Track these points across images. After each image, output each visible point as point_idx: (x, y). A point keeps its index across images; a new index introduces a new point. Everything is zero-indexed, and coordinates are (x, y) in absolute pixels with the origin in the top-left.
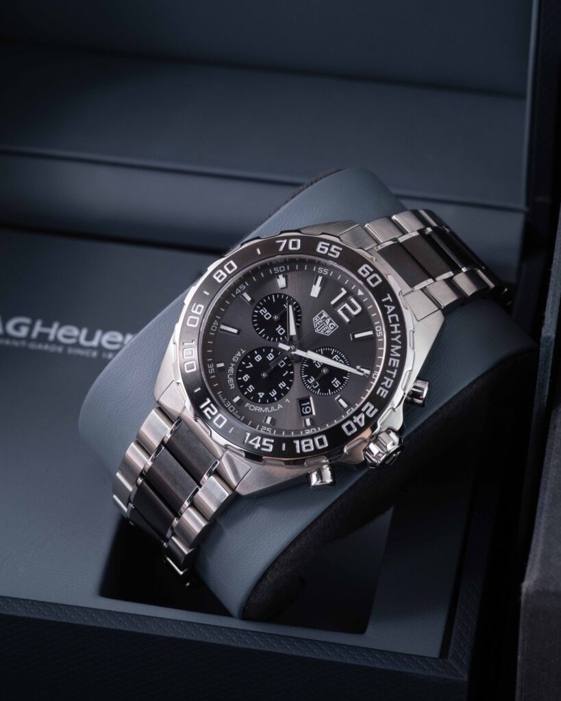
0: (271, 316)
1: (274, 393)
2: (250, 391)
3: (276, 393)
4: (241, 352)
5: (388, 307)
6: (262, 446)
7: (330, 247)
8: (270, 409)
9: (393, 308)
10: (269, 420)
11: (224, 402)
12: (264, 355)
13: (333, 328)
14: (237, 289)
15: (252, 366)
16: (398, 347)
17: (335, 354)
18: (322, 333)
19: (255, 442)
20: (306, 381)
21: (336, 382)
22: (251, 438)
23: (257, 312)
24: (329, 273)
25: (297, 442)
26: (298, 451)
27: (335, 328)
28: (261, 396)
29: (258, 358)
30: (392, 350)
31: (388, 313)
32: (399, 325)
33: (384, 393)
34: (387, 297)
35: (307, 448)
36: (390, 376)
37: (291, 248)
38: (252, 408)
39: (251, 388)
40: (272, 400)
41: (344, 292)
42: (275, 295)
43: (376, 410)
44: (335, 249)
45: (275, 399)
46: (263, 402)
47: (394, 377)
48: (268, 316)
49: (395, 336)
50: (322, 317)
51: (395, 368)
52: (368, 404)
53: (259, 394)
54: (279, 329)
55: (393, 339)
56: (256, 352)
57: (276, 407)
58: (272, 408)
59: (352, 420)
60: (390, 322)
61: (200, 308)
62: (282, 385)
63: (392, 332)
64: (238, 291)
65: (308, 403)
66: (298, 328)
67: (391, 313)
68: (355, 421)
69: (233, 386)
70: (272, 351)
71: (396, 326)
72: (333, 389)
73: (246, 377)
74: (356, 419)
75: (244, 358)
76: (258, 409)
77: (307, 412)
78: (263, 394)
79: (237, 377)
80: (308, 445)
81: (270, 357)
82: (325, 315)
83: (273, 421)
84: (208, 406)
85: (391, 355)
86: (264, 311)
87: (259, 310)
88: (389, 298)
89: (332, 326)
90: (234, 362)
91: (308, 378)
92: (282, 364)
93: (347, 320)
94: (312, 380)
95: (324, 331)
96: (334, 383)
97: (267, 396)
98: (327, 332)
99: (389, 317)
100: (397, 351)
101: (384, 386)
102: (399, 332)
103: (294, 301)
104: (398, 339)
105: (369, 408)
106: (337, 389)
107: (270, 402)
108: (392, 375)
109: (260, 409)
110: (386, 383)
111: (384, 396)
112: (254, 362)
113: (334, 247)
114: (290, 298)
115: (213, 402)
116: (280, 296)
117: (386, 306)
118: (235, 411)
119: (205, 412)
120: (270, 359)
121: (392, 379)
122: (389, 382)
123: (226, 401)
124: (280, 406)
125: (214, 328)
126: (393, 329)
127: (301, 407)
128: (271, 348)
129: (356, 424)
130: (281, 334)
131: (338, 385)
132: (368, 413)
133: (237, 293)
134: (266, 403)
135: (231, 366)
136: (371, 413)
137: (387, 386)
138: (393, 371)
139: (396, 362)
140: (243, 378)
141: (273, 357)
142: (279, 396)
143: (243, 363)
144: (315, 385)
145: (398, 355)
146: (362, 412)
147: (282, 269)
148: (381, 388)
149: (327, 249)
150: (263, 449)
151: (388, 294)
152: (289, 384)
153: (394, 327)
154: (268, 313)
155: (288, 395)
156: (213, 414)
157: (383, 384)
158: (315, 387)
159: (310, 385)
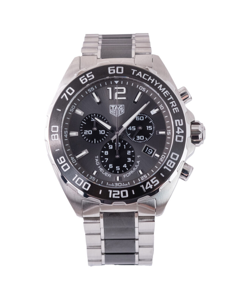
0: (91, 131)
1: (129, 160)
2: (119, 169)
4: (97, 158)
5: (138, 74)
6: (153, 185)
7: (86, 77)
8: (136, 168)
9: (140, 73)
10: (140, 172)
11: (114, 185)
12: (107, 149)
13: (122, 108)
14: (65, 135)
15: (107, 159)
16: (161, 86)
18: (120, 114)
19: (148, 186)
20: (137, 140)
21: (149, 128)
22: (145, 187)
23: (84, 135)
24: (94, 88)
25: (165, 167)
26: (170, 170)
28: (126, 167)
29: (106, 153)
30: (160, 89)
31: (141, 77)
32: (150, 77)
33: (176, 109)
34: (133, 71)
35: (172, 165)
36: (171, 100)
37: (71, 94)
38: (128, 175)
39: (118, 168)
40: (132, 163)
41: (110, 89)
42: (83, 120)
43: (182, 120)
44: (89, 75)
45: (133, 161)
46: (129, 168)
47: (173, 99)
49: (154, 82)
50: (113, 108)
51: (169, 95)
52: (176, 121)
53: (124, 166)
54: (101, 132)
55: (155, 85)
56: (103, 152)
57: (137, 164)
58: (136, 166)
59: (177, 134)
60: (146, 79)
62: (129, 152)
63: (152, 83)
65: (148, 148)
66: (108, 123)
67: (142, 75)
68: (179, 133)
69: (109, 175)
70: (108, 144)
71: (150, 78)
72: (151, 131)
73: (111, 166)
74: (178, 132)
75: (101, 159)
77: (151, 152)
78: (125, 165)
79: (107, 170)
80: (171, 164)
81: (111, 147)
82: (113, 106)
83: (143, 171)
84: (113, 193)
85: (162, 91)
86: (86, 132)
87: (83, 134)
88: (134, 71)
89: (121, 107)
90: (99, 166)
91: (136, 138)
93: (125, 98)
94: (139, 138)
95: (121, 113)
96: (149, 129)
97: (128, 164)
98: (122, 111)
99: (143, 77)
100: (162, 88)
101: (174, 107)
102: (154, 79)
103: (93, 114)
104: (157, 83)
105: (178, 122)
106: (152, 130)
107: (132, 165)
108: (171, 99)
109: (132, 172)
110: (173, 105)
111: (179, 111)
112: (106, 156)
113: (87, 75)
114: (90, 115)
115: (112, 189)
116: (86, 119)
117: (137, 75)
118: (122, 184)
119: (114, 197)
120: (112, 148)
121: (173, 101)
122: (174, 103)
123: (114, 184)
124: (138, 162)
125: (74, 161)
126: (150, 81)
127: (147, 153)
128: (107, 143)
129: (181, 134)
130: (104, 133)
131: (151, 128)
132: (180, 125)
133: (66, 137)
134: (131, 167)
135: (99, 168)
136: (181, 123)
137: (175, 106)
138: (170, 97)
139: (167, 92)
140: (110, 167)
141: (112, 146)
142: (133, 159)
143: (103, 161)
144: (142, 138)
145: (164, 89)
146: (177, 127)
147: (73, 107)
148: (173, 109)
149: (86, 79)
150: (155, 185)
151: (132, 70)
152: (131, 149)
153: (150, 80)
154: (89, 131)
155: (136, 154)
156: (119, 194)
157: (172, 107)
158: (143, 139)
159: (140, 140)
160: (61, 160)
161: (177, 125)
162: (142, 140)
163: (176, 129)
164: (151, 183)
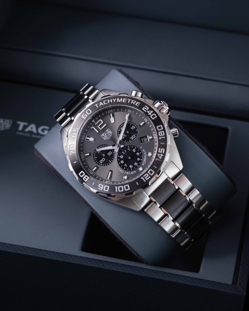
0: (103, 158)
1: (138, 154)
4: (119, 169)
5: (100, 105)
8: (145, 155)
9: (101, 103)
10: (149, 154)
13: (109, 131)
15: (126, 164)
16: (118, 99)
17: (120, 129)
19: (160, 156)
20: (132, 140)
22: (159, 158)
24: (84, 134)
25: (160, 138)
26: (164, 137)
27: (109, 130)
28: (139, 159)
29: (122, 162)
30: (119, 101)
32: (108, 100)
35: (162, 134)
36: (131, 101)
38: (144, 162)
39: (136, 164)
40: (141, 155)
41: (93, 127)
42: (94, 157)
43: (146, 106)
46: (141, 158)
48: (103, 160)
49: (113, 101)
50: (104, 136)
51: (127, 100)
54: (109, 154)
55: (115, 102)
56: (120, 163)
57: (144, 152)
58: (144, 154)
60: (107, 103)
62: (134, 150)
63: (112, 102)
64: (92, 173)
65: (142, 139)
67: (103, 103)
68: (151, 114)
69: (135, 172)
70: (119, 156)
72: (136, 129)
73: (131, 166)
74: (150, 114)
75: (122, 168)
77: (146, 139)
82: (103, 135)
84: (144, 178)
85: (121, 101)
86: (101, 161)
87: (101, 164)
89: (108, 131)
90: (124, 172)
91: (131, 140)
93: (105, 125)
94: (132, 138)
95: (110, 134)
96: (133, 128)
97: (139, 157)
98: (110, 133)
99: (105, 104)
101: (135, 104)
102: (111, 100)
104: (115, 99)
105: (144, 109)
106: (136, 127)
109: (145, 159)
111: (140, 103)
112: (124, 163)
116: (95, 155)
119: (147, 179)
120: (122, 157)
122: (133, 102)
124: (144, 150)
127: (144, 142)
130: (111, 153)
132: (147, 109)
133: (93, 174)
135: (126, 173)
137: (135, 102)
138: (128, 100)
139: (125, 100)
140: (131, 168)
142: (139, 152)
143: (124, 168)
144: (134, 136)
145: (121, 99)
146: (146, 112)
147: (82, 155)
148: (136, 105)
149: (75, 133)
150: (163, 152)
151: (95, 105)
152: (134, 148)
153: (109, 102)
155: (139, 148)
156: (148, 175)
157: (134, 104)
158: (135, 136)
159: (134, 139)
160: (100, 187)
162: (135, 138)
164: (160, 153)
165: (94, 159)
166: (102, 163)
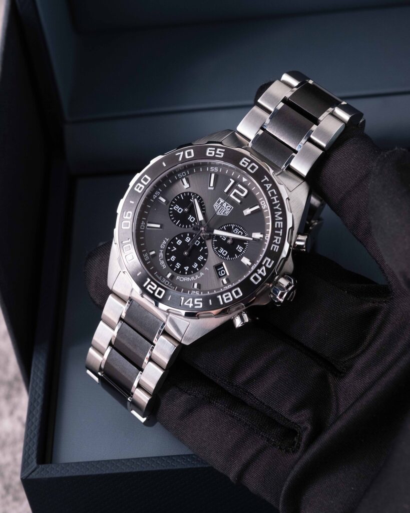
0: (182, 210)
1: (196, 265)
2: (178, 267)
3: (197, 265)
4: (166, 240)
5: (267, 185)
6: (195, 305)
7: (215, 151)
8: (195, 278)
9: (271, 185)
10: (196, 285)
11: (160, 279)
12: (183, 239)
14: (154, 195)
15: (175, 249)
16: (280, 213)
17: (235, 228)
18: (222, 214)
19: (189, 303)
20: (218, 252)
21: (240, 248)
22: (185, 301)
24: (219, 170)
25: (219, 297)
26: (222, 303)
27: (231, 209)
28: (187, 270)
29: (179, 242)
30: (276, 216)
31: (267, 189)
32: (277, 197)
33: (276, 248)
34: (265, 178)
35: (227, 299)
36: (278, 235)
37: (187, 157)
38: (182, 279)
39: (178, 265)
40: (195, 271)
41: (232, 181)
42: (183, 194)
43: (273, 262)
44: (220, 151)
45: (197, 269)
46: (189, 273)
49: (276, 205)
50: (220, 203)
51: (280, 228)
52: (267, 258)
53: (185, 268)
54: (190, 218)
55: (275, 208)
56: (177, 238)
57: (199, 275)
58: (197, 276)
59: (257, 272)
60: (270, 195)
61: (129, 214)
62: (201, 258)
63: (273, 203)
65: (222, 267)
66: (204, 214)
67: (270, 189)
68: (259, 273)
69: (164, 267)
70: (188, 235)
71: (275, 198)
72: (238, 253)
73: (173, 258)
74: (260, 271)
75: (169, 244)
76: (186, 279)
78: (188, 267)
79: (167, 259)
80: (227, 297)
82: (222, 201)
83: (199, 286)
84: (149, 283)
85: (276, 219)
86: (177, 208)
87: (173, 207)
88: (266, 178)
89: (228, 208)
90: (162, 249)
91: (219, 249)
92: (197, 243)
93: (239, 201)
94: (222, 250)
95: (224, 213)
96: (238, 249)
97: (191, 269)
98: (226, 213)
99: (269, 192)
100: (280, 216)
101: (275, 243)
102: (278, 202)
103: (197, 195)
104: (279, 207)
105: (267, 261)
106: (241, 252)
107: (194, 273)
108: (280, 234)
109: (188, 279)
110: (276, 241)
111: (277, 251)
112: (177, 246)
114: (193, 194)
115: (152, 280)
116: (187, 194)
117: (265, 185)
118: (170, 284)
119: (148, 288)
120: (188, 241)
121: (280, 236)
122: (278, 239)
123: (162, 278)
124: (202, 274)
125: (142, 227)
126: (273, 200)
127: (218, 272)
128: (187, 233)
129: (260, 275)
130: (192, 221)
131: (241, 250)
132: (267, 265)
133: (154, 198)
134: (191, 274)
135: (160, 252)
136: (269, 264)
138: (280, 231)
139: (280, 224)
140: (171, 259)
141: (190, 239)
142: (199, 267)
143: (169, 248)
144: (225, 253)
145: (281, 219)
147: (184, 174)
148: (273, 245)
149: (213, 152)
150: (196, 307)
152: (205, 257)
154: (180, 208)
155: (206, 265)
156: (154, 289)
157: (274, 241)
158: (225, 255)
159: (221, 254)
160: (127, 215)
161: (263, 263)
162: (223, 256)
163: (260, 266)
164: (193, 302)
165: (179, 195)
166: (173, 210)
